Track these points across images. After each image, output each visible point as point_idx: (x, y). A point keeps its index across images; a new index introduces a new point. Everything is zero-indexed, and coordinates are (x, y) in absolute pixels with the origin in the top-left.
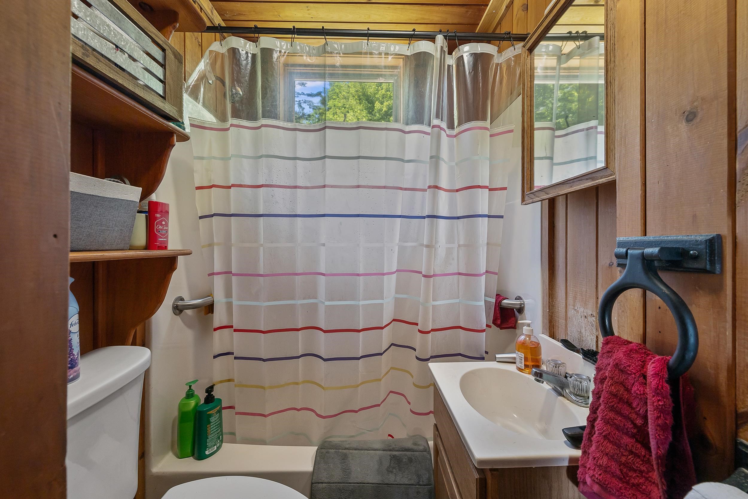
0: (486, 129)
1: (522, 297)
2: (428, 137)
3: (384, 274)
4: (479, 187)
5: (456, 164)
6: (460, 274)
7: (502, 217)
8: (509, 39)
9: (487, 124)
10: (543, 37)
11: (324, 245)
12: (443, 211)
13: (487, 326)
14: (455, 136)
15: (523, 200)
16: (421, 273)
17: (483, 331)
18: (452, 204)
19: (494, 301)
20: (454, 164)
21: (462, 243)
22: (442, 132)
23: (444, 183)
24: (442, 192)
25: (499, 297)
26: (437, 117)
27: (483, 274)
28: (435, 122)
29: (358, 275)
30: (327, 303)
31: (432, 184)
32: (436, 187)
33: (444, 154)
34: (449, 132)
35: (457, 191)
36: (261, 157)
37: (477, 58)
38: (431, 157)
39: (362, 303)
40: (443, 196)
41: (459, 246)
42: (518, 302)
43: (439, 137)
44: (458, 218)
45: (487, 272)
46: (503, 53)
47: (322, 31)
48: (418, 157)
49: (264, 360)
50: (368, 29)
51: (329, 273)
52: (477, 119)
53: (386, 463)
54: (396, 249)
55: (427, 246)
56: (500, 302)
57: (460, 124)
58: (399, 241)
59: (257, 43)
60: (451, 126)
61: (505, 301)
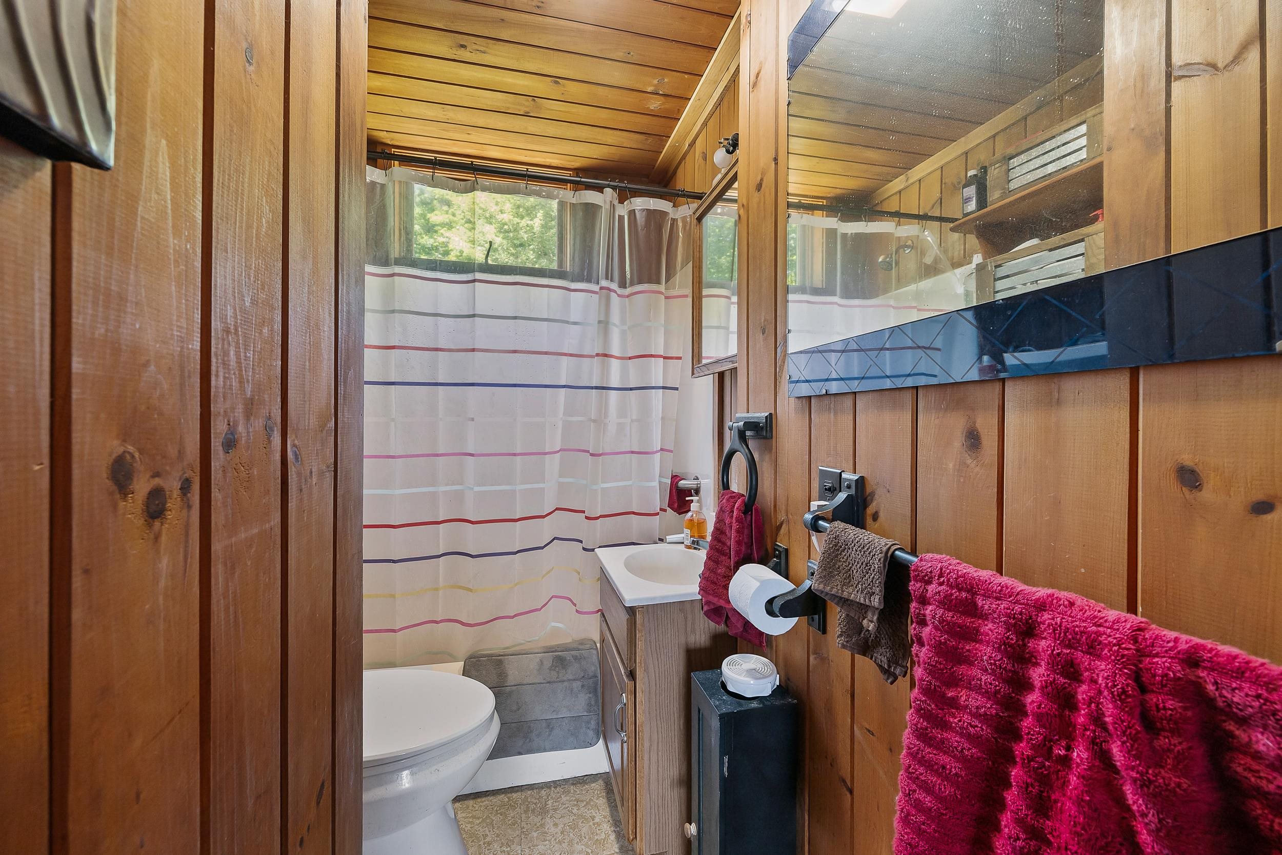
0: (661, 293)
1: (699, 477)
2: (596, 297)
3: (545, 454)
4: (652, 356)
5: (629, 328)
6: (632, 452)
7: (677, 389)
8: (684, 196)
9: (662, 288)
10: (719, 197)
11: (473, 419)
12: (615, 382)
13: (661, 509)
14: (628, 296)
15: (693, 374)
16: (588, 452)
17: (657, 514)
18: (624, 372)
19: (669, 481)
20: (626, 328)
21: (634, 417)
22: (613, 295)
23: (615, 350)
24: (613, 360)
25: (675, 478)
26: (607, 278)
27: (657, 452)
28: (604, 283)
29: (515, 455)
30: (477, 489)
31: (601, 352)
32: (606, 355)
33: (615, 317)
34: (620, 291)
35: (630, 358)
36: (393, 312)
37: (651, 214)
38: (600, 322)
39: (519, 487)
40: (615, 364)
41: (632, 421)
42: (696, 482)
43: (608, 299)
44: (631, 389)
45: (662, 450)
46: (680, 208)
47: (471, 166)
48: (585, 319)
49: (394, 562)
50: (527, 170)
51: (479, 452)
52: (650, 281)
53: (548, 664)
54: (560, 425)
55: (594, 421)
56: (677, 483)
57: (632, 284)
58: (563, 415)
59: (387, 172)
60: (623, 285)
61: (682, 482)
